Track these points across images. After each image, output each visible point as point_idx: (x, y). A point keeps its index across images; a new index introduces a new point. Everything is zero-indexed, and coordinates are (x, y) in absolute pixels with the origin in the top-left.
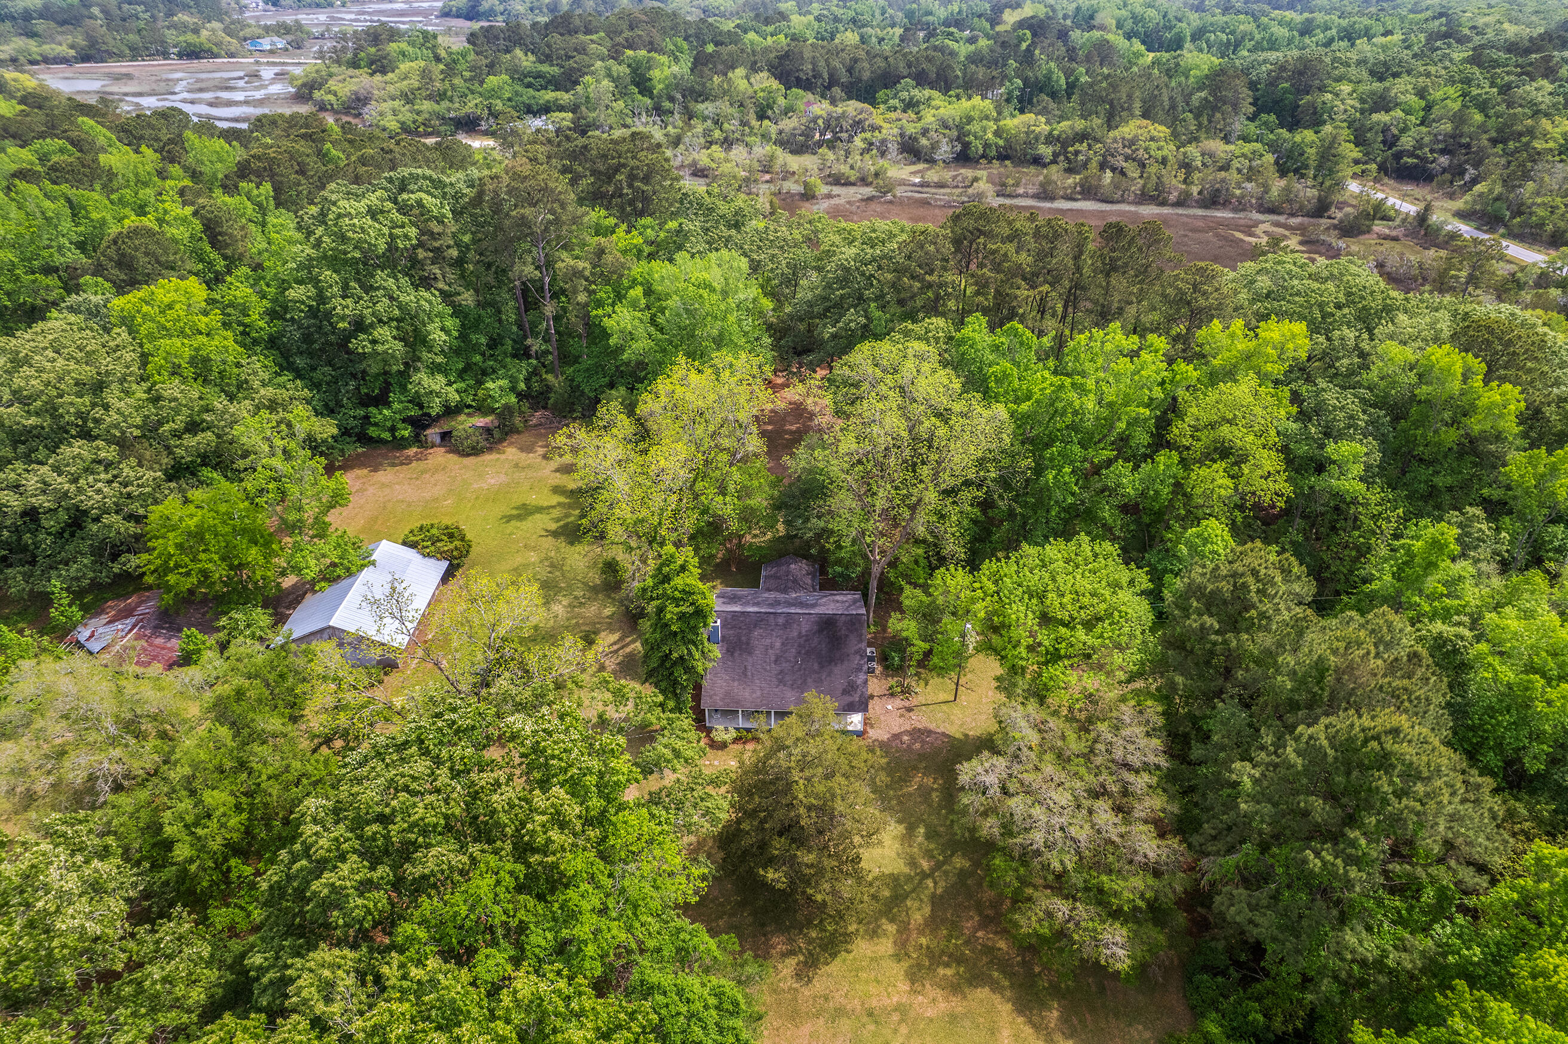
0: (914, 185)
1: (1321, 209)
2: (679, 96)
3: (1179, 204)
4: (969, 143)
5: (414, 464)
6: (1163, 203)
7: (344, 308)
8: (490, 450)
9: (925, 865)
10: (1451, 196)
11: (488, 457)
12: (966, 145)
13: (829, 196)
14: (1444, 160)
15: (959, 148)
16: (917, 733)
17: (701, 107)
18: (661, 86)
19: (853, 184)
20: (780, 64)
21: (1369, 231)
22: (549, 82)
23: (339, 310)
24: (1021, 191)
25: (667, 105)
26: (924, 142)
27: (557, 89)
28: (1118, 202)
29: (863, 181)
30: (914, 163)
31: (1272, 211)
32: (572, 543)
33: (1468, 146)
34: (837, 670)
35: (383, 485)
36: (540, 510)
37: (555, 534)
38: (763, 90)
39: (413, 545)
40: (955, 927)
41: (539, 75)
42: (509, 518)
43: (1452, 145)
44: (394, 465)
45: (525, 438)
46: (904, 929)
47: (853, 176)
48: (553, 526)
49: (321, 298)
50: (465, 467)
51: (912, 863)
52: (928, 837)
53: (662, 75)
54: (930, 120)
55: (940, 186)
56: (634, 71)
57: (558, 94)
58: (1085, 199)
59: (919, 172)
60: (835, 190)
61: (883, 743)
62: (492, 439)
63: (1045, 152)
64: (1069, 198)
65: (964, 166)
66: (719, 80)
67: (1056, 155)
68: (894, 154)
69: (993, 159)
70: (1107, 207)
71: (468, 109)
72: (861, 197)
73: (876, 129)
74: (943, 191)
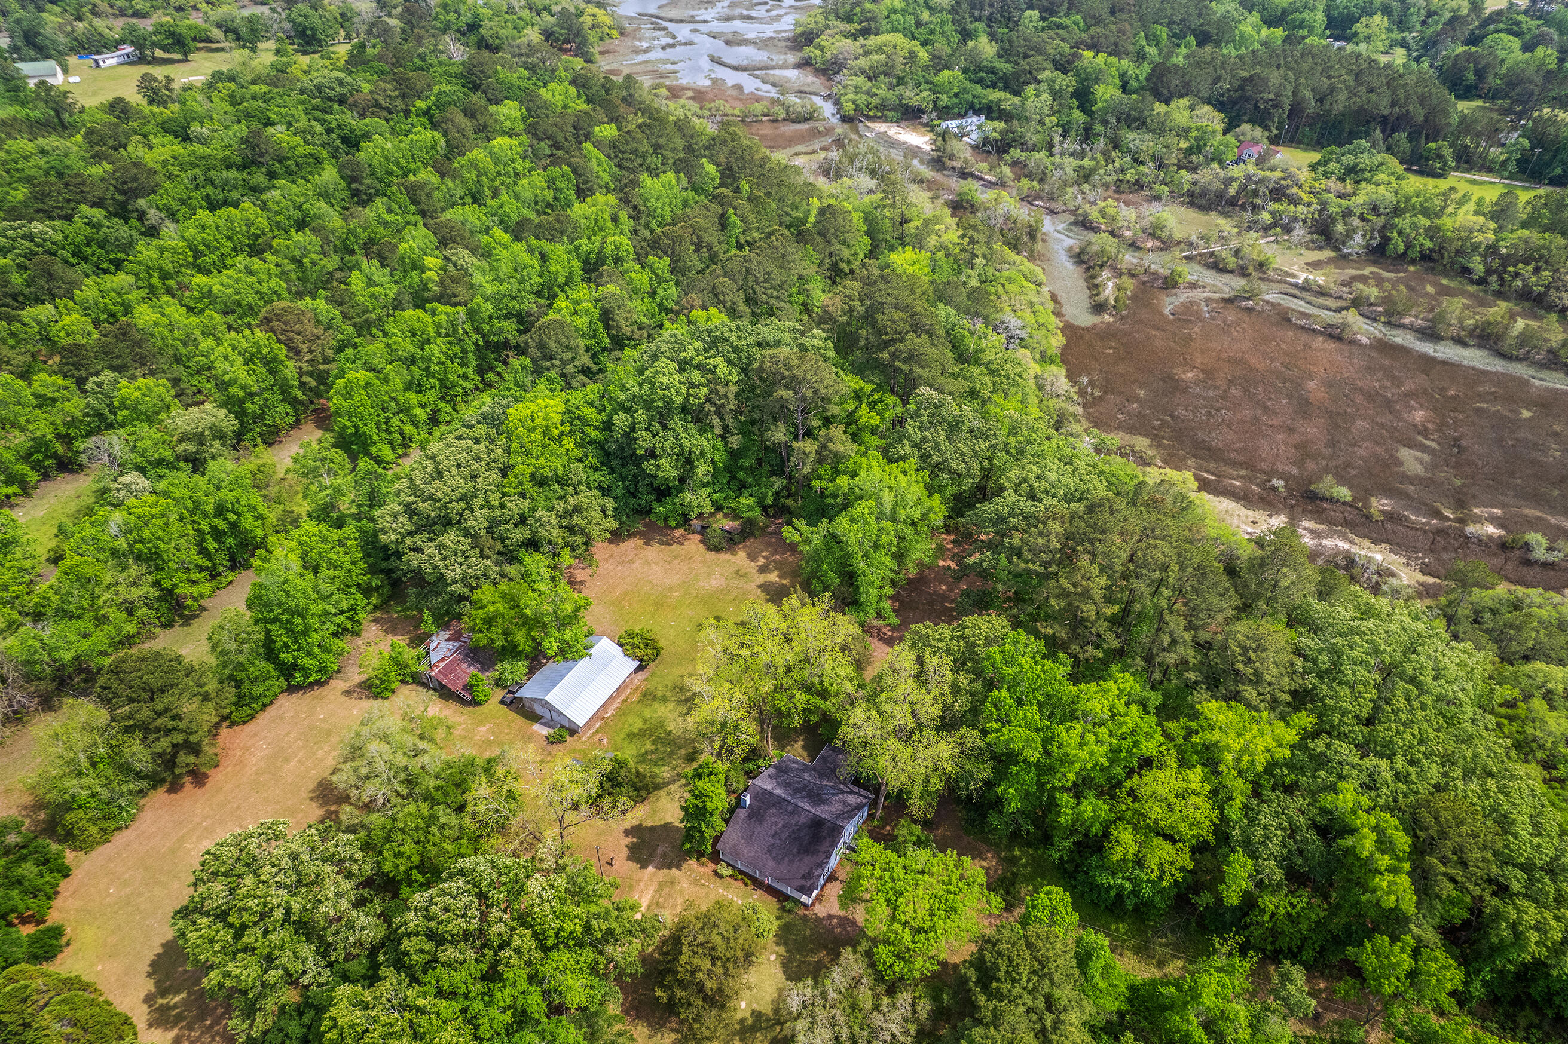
0: (1296, 286)
2: (1114, 121)
4: (1390, 239)
5: (674, 546)
7: (644, 441)
8: (728, 550)
11: (725, 556)
12: (1386, 240)
13: (1193, 286)
15: (1376, 242)
17: (1131, 135)
18: (1100, 105)
19: (1231, 272)
20: (1241, 88)
22: (999, 79)
23: (640, 442)
24: (1407, 320)
25: (1098, 128)
26: (1340, 228)
27: (1004, 89)
28: (1518, 359)
29: (1240, 271)
30: (1320, 248)
34: (808, 860)
38: (1198, 130)
39: (621, 645)
41: (992, 71)
44: (661, 543)
45: (754, 544)
47: (1232, 262)
49: (633, 429)
50: (704, 562)
51: (775, 1008)
53: (1106, 92)
54: (1360, 199)
55: (1322, 293)
56: (1081, 82)
57: (1002, 95)
58: (1480, 346)
59: (1316, 265)
60: (1209, 277)
61: (818, 920)
62: (731, 541)
63: (1477, 265)
64: (1459, 341)
65: (1375, 263)
66: (1160, 108)
67: (1489, 272)
68: (1300, 232)
69: (1413, 262)
70: (1497, 366)
71: (915, 101)
72: (1227, 293)
73: (1294, 201)
74: (1321, 301)
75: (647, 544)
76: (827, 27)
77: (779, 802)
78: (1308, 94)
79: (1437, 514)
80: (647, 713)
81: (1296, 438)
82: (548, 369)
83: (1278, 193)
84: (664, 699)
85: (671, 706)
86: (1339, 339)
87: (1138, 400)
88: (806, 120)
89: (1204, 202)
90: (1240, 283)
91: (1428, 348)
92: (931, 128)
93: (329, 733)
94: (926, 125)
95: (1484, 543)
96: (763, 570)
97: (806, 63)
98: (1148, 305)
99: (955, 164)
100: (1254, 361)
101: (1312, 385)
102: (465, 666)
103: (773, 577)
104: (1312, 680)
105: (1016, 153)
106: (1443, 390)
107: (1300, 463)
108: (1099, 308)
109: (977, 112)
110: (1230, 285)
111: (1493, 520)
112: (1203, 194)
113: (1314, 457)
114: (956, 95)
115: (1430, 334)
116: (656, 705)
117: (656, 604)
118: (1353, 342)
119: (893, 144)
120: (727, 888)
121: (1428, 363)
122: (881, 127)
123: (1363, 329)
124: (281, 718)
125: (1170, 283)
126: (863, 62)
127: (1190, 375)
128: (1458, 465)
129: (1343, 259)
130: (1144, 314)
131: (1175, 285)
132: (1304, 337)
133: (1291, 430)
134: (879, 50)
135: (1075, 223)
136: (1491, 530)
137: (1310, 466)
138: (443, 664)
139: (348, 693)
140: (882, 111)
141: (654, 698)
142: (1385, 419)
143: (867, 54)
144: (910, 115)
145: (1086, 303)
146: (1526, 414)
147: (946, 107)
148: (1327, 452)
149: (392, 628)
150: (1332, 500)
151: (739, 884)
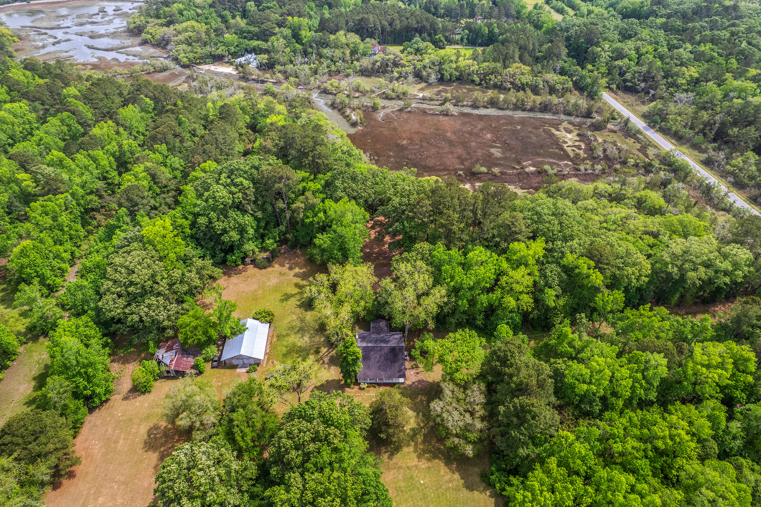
0: (420, 99)
1: (588, 115)
2: (315, 46)
3: (532, 110)
4: (444, 74)
5: (241, 274)
6: (524, 110)
7: (219, 226)
8: (269, 266)
9: (422, 425)
10: (643, 103)
11: (270, 269)
12: (442, 75)
13: (384, 108)
14: (643, 85)
15: (439, 76)
16: (420, 382)
17: (325, 51)
18: (306, 40)
19: (395, 99)
20: (359, 24)
21: (605, 127)
22: (254, 35)
24: (465, 103)
25: (310, 50)
26: (424, 73)
27: (258, 39)
28: (506, 109)
29: (398, 98)
30: (420, 83)
31: (569, 114)
32: (306, 311)
33: (653, 78)
34: (396, 365)
35: (235, 284)
36: (293, 296)
37: (300, 306)
38: (352, 44)
39: (257, 319)
40: (430, 443)
41: (249, 32)
42: (282, 301)
43: (647, 77)
44: (236, 274)
45: (280, 259)
46: (416, 444)
47: (393, 95)
48: (299, 303)
49: (210, 222)
50: (262, 275)
51: (418, 424)
52: (423, 416)
53: (306, 34)
54: (427, 61)
55: (431, 100)
56: (293, 31)
57: (259, 42)
58: (492, 107)
59: (422, 90)
60: (386, 103)
61: (410, 386)
62: (269, 262)
63: (476, 79)
64: (485, 107)
65: (441, 85)
66: (332, 37)
67: (481, 80)
68: (411, 78)
69: (454, 82)
70: (501, 113)
71: (219, 52)
72: (397, 108)
73: (403, 66)
74: (432, 102)
75: (230, 276)
76: (147, 22)
77: (372, 348)
78: (386, 23)
79: (514, 168)
80: (285, 343)
81: (455, 155)
82: (138, 211)
83: (396, 64)
84: (288, 335)
85: (293, 336)
86: (447, 115)
87: (392, 157)
88: (165, 70)
89: (367, 73)
90: (401, 103)
91: (476, 112)
92: (232, 64)
93: (130, 420)
94: (227, 63)
95: (532, 173)
96: (291, 269)
97: (145, 42)
98: (372, 119)
99: (254, 77)
100: (424, 131)
101: (449, 134)
102: (185, 359)
103: (297, 270)
104: (535, 226)
105: (278, 67)
106: (490, 125)
107: (462, 163)
108: (354, 124)
109: (250, 52)
110: (397, 104)
111: (530, 165)
112: (366, 71)
113: (466, 159)
114: (237, 46)
115: (475, 106)
116: (286, 339)
117: (254, 300)
118: (452, 115)
119: (217, 74)
120: (368, 392)
121: (481, 117)
122: (206, 67)
123: (454, 110)
124: (95, 426)
125: (375, 108)
126: (180, 37)
127: (405, 142)
128: (510, 150)
129: (430, 85)
130: (373, 123)
131: (377, 109)
132: (436, 118)
133: (452, 153)
134: (186, 30)
135: (321, 93)
136: (532, 169)
137: (466, 163)
138: (174, 362)
139: (126, 398)
140: (203, 59)
141: (283, 336)
142: (479, 140)
143: (179, 33)
144: (218, 59)
145: (347, 125)
146: (519, 127)
147: (235, 52)
148: (468, 157)
149: (125, 361)
150: (481, 173)
151: (372, 388)
